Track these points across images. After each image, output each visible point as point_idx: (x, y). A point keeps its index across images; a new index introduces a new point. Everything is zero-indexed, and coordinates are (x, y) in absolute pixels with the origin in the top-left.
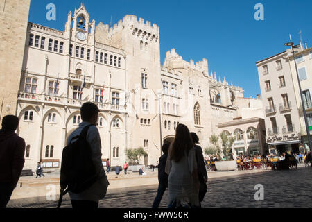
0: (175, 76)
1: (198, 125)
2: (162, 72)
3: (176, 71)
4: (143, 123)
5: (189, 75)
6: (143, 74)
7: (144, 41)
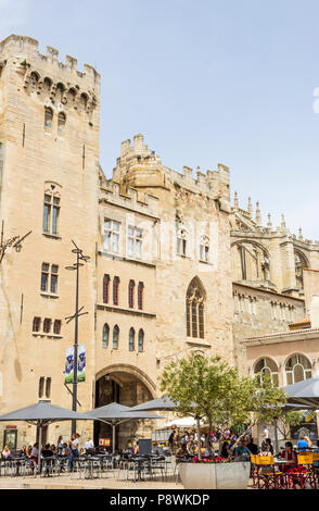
0: (137, 208)
1: (198, 340)
2: (103, 196)
3: (141, 194)
4: (41, 332)
5: (177, 205)
6: (48, 197)
7: (57, 109)
